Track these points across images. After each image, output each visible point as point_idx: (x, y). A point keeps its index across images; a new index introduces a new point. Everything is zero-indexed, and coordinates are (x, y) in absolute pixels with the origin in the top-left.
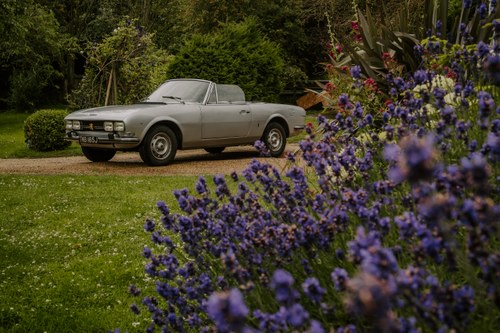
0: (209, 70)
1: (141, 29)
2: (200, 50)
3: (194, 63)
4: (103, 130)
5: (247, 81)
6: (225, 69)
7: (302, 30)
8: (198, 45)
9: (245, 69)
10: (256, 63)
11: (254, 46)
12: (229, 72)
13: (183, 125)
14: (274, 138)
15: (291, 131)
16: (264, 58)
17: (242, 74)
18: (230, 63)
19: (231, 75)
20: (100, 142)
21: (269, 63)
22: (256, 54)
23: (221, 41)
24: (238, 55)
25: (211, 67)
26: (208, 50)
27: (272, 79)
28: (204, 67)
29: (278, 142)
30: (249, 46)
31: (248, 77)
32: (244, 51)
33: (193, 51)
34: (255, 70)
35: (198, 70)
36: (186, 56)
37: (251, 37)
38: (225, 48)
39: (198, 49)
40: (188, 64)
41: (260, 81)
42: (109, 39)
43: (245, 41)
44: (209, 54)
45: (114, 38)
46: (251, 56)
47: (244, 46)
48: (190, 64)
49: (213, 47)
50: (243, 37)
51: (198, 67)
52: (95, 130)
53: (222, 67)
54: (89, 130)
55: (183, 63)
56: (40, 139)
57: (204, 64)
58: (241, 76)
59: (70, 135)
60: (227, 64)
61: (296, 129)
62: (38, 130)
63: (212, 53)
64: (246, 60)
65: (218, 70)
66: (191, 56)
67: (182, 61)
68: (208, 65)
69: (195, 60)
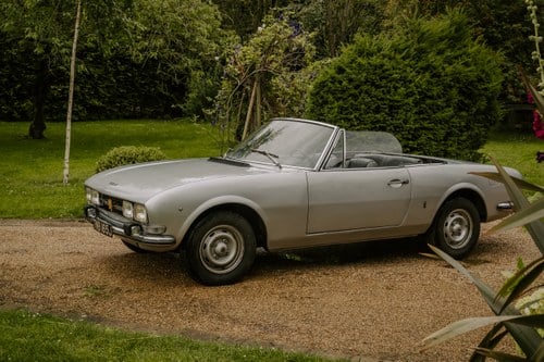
0: (374, 91)
1: (297, 27)
2: (363, 61)
3: (351, 80)
4: (122, 214)
5: (439, 108)
6: (402, 90)
8: (361, 53)
9: (436, 90)
10: (458, 81)
11: (459, 52)
12: (408, 95)
14: (457, 226)
15: (491, 211)
16: (472, 72)
17: (431, 98)
18: (410, 82)
19: (410, 100)
21: (480, 80)
22: (458, 65)
23: (401, 46)
24: (425, 69)
25: (378, 87)
26: (375, 60)
27: (483, 104)
28: (365, 88)
29: (464, 233)
30: (449, 53)
31: (439, 102)
32: (438, 61)
33: (352, 62)
34: (454, 92)
35: (357, 92)
36: (340, 70)
37: (455, 38)
38: (406, 57)
39: (360, 60)
40: (340, 82)
41: (461, 107)
43: (442, 46)
44: (376, 67)
46: (449, 69)
47: (440, 52)
48: (345, 83)
49: (384, 56)
50: (441, 39)
51: (356, 87)
52: (114, 211)
53: (396, 88)
55: (333, 80)
57: (366, 81)
58: (429, 101)
60: (405, 81)
61: (499, 208)
63: (382, 66)
64: (439, 76)
65: (389, 92)
66: (348, 70)
67: (333, 78)
68: (373, 84)
69: (353, 76)
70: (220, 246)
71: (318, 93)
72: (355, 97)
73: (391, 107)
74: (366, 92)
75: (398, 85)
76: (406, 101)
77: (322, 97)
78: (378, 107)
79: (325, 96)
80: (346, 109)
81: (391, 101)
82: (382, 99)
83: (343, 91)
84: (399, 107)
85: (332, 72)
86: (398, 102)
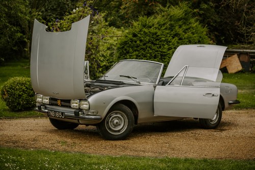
1: (94, 10)
2: (146, 30)
3: (141, 41)
4: (70, 107)
6: (166, 46)
7: (213, 10)
8: (144, 26)
11: (188, 27)
13: (139, 103)
15: (226, 106)
16: (196, 38)
18: (170, 42)
20: (66, 117)
22: (189, 34)
23: (162, 23)
24: (176, 35)
25: (155, 44)
26: (152, 30)
28: (149, 45)
29: (215, 116)
30: (184, 27)
32: (180, 31)
33: (141, 31)
35: (144, 47)
36: (135, 35)
37: (185, 20)
38: (166, 29)
39: (144, 30)
40: (136, 42)
42: (68, 17)
43: (180, 23)
44: (153, 34)
45: (72, 16)
46: (186, 35)
47: (180, 27)
48: (138, 42)
49: (156, 28)
50: (180, 20)
51: (144, 44)
52: (62, 106)
54: (57, 105)
56: (13, 102)
57: (149, 41)
59: (40, 108)
62: (11, 95)
63: (156, 33)
64: (182, 39)
65: (160, 47)
66: (139, 35)
67: (131, 39)
68: (152, 43)
69: (142, 39)
70: (116, 121)
71: (123, 47)
72: (144, 49)
73: (162, 55)
74: (149, 47)
75: (164, 44)
76: (169, 52)
77: (126, 50)
78: (155, 55)
79: (128, 49)
80: (139, 56)
81: (161, 52)
82: (157, 51)
83: (137, 47)
84: (165, 55)
85: (131, 36)
86: (165, 52)
